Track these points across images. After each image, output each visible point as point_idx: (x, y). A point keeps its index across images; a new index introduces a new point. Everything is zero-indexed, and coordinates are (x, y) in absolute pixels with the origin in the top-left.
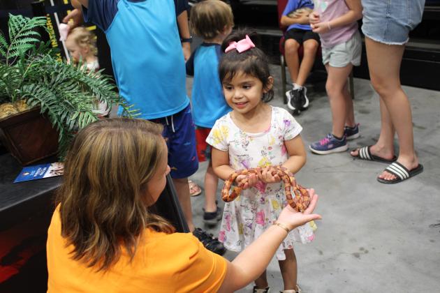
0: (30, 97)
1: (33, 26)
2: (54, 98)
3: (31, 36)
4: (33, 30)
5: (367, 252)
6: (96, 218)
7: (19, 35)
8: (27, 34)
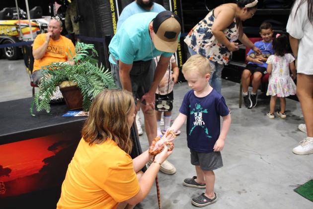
0: (75, 79)
1: (86, 48)
2: (85, 81)
3: (84, 53)
4: (86, 50)
5: (246, 192)
6: (109, 129)
7: (79, 52)
8: (82, 52)
